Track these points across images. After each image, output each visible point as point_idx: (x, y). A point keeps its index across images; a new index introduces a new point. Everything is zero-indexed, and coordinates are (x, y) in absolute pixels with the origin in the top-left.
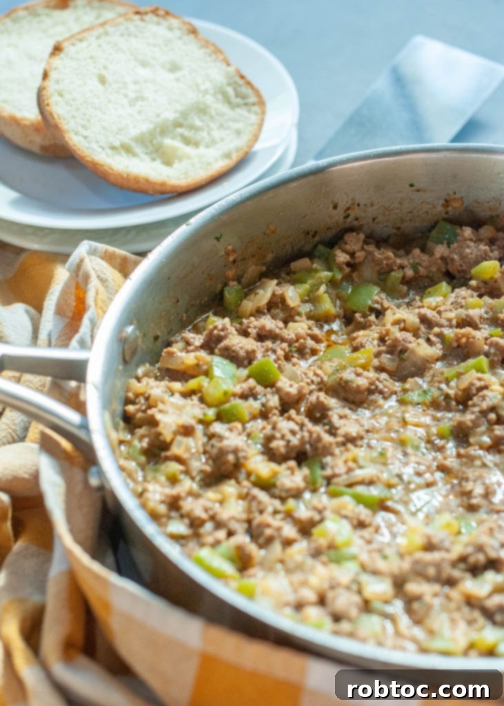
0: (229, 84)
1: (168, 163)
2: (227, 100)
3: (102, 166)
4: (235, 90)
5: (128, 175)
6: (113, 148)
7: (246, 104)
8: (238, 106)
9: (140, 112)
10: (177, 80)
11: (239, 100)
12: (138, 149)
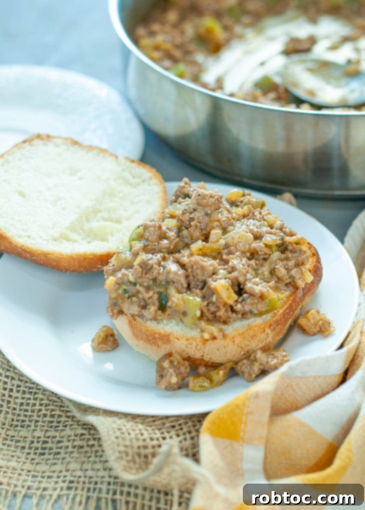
0: (123, 170)
1: (104, 239)
2: (127, 183)
3: (53, 254)
4: (130, 173)
5: (77, 255)
6: (55, 240)
7: (143, 181)
8: (138, 184)
9: (63, 209)
10: (81, 179)
11: (137, 180)
12: (74, 236)
